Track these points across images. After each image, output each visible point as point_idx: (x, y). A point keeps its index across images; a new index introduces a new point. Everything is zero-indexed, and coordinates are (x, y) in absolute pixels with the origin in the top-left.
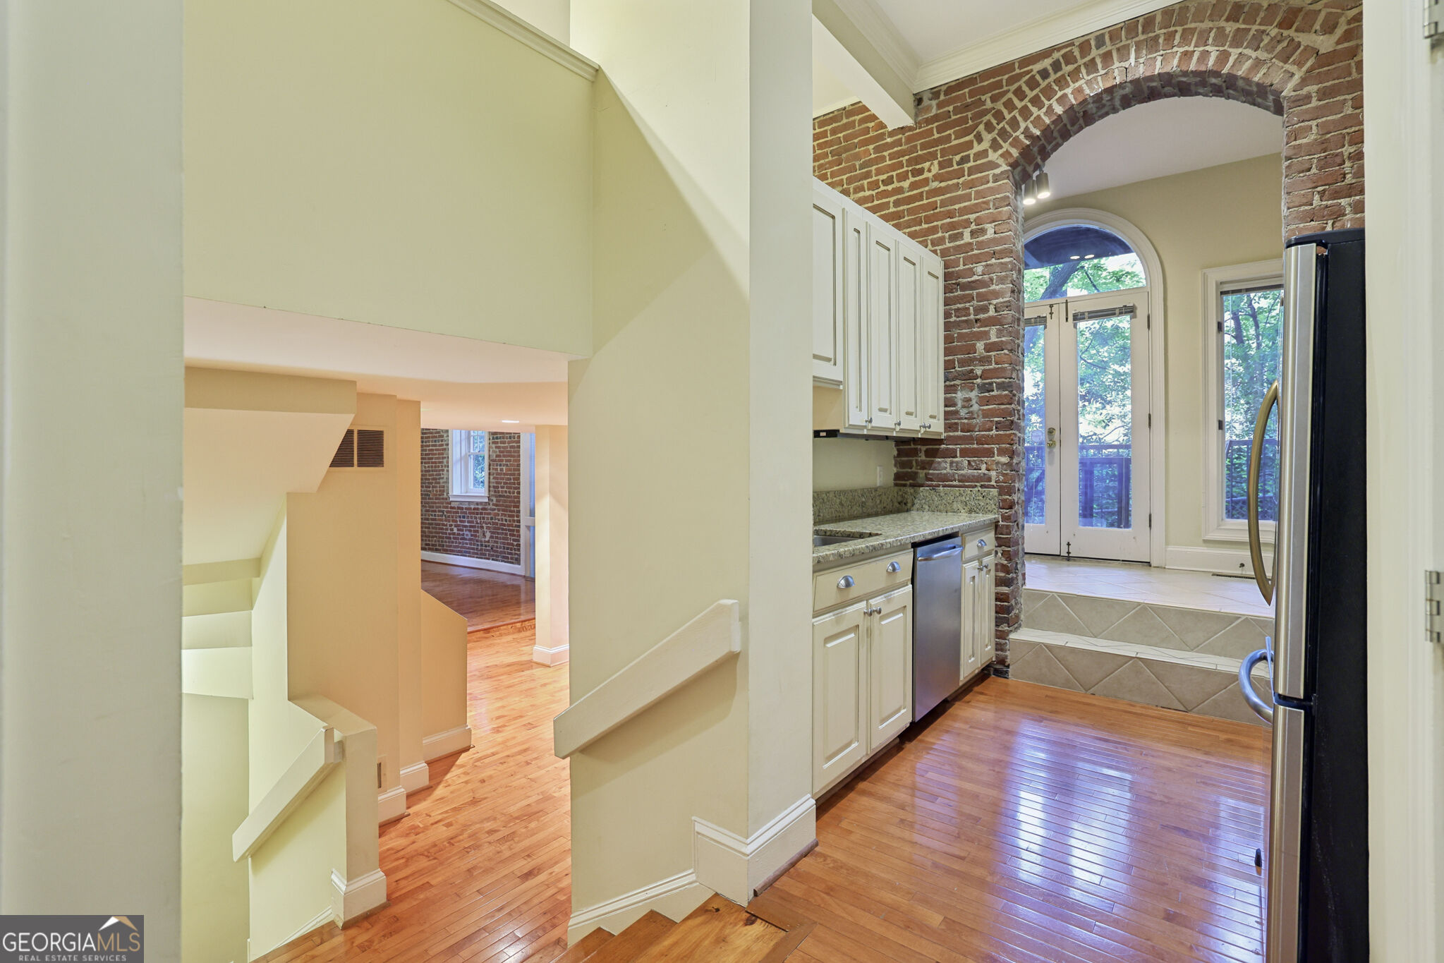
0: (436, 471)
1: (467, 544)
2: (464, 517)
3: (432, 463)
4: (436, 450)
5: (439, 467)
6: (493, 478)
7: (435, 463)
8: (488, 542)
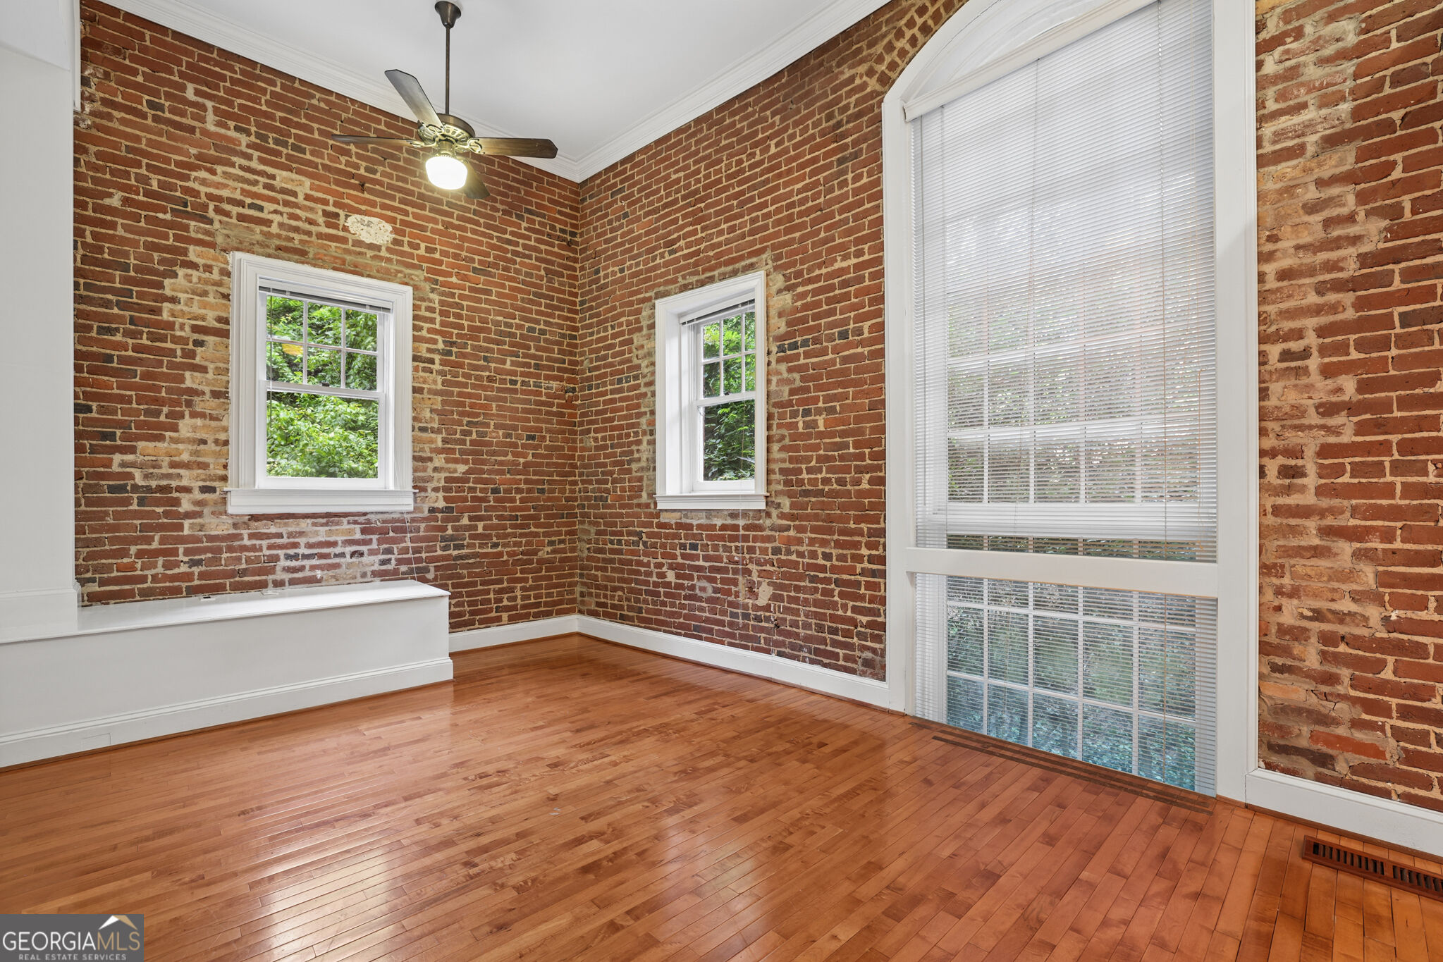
0: (622, 445)
1: (702, 609)
2: (694, 547)
3: (613, 428)
4: (622, 400)
5: (628, 435)
6: (781, 449)
7: (621, 428)
8: (767, 608)
